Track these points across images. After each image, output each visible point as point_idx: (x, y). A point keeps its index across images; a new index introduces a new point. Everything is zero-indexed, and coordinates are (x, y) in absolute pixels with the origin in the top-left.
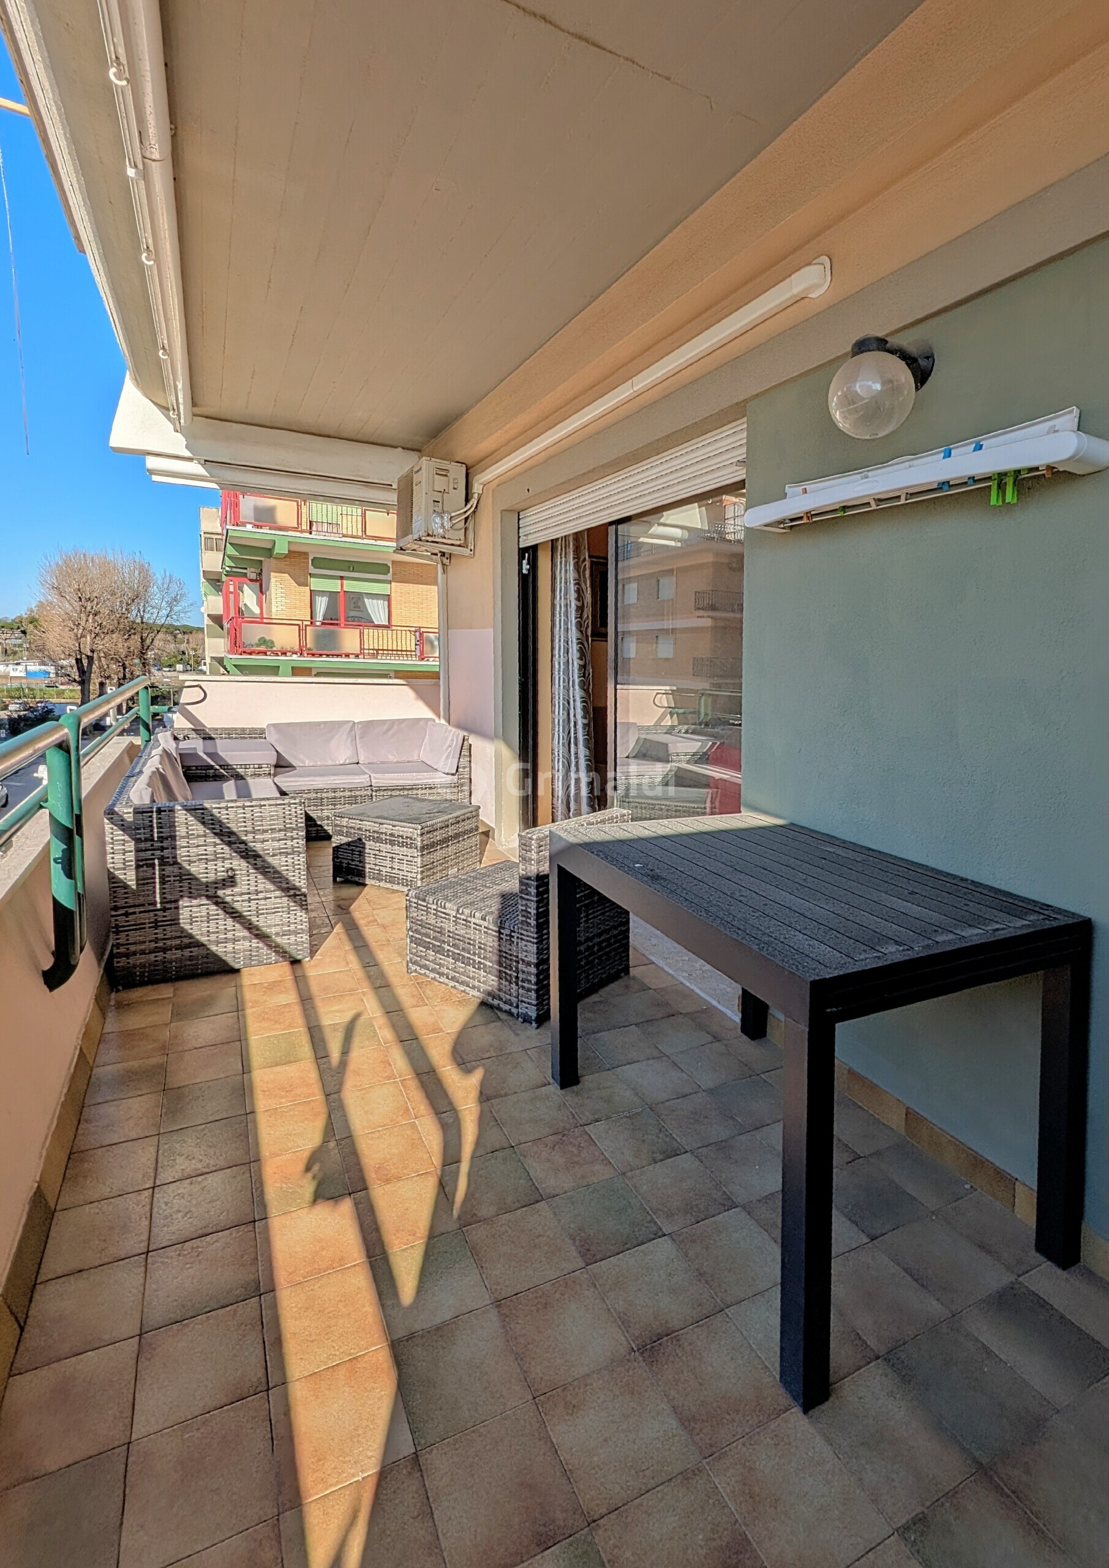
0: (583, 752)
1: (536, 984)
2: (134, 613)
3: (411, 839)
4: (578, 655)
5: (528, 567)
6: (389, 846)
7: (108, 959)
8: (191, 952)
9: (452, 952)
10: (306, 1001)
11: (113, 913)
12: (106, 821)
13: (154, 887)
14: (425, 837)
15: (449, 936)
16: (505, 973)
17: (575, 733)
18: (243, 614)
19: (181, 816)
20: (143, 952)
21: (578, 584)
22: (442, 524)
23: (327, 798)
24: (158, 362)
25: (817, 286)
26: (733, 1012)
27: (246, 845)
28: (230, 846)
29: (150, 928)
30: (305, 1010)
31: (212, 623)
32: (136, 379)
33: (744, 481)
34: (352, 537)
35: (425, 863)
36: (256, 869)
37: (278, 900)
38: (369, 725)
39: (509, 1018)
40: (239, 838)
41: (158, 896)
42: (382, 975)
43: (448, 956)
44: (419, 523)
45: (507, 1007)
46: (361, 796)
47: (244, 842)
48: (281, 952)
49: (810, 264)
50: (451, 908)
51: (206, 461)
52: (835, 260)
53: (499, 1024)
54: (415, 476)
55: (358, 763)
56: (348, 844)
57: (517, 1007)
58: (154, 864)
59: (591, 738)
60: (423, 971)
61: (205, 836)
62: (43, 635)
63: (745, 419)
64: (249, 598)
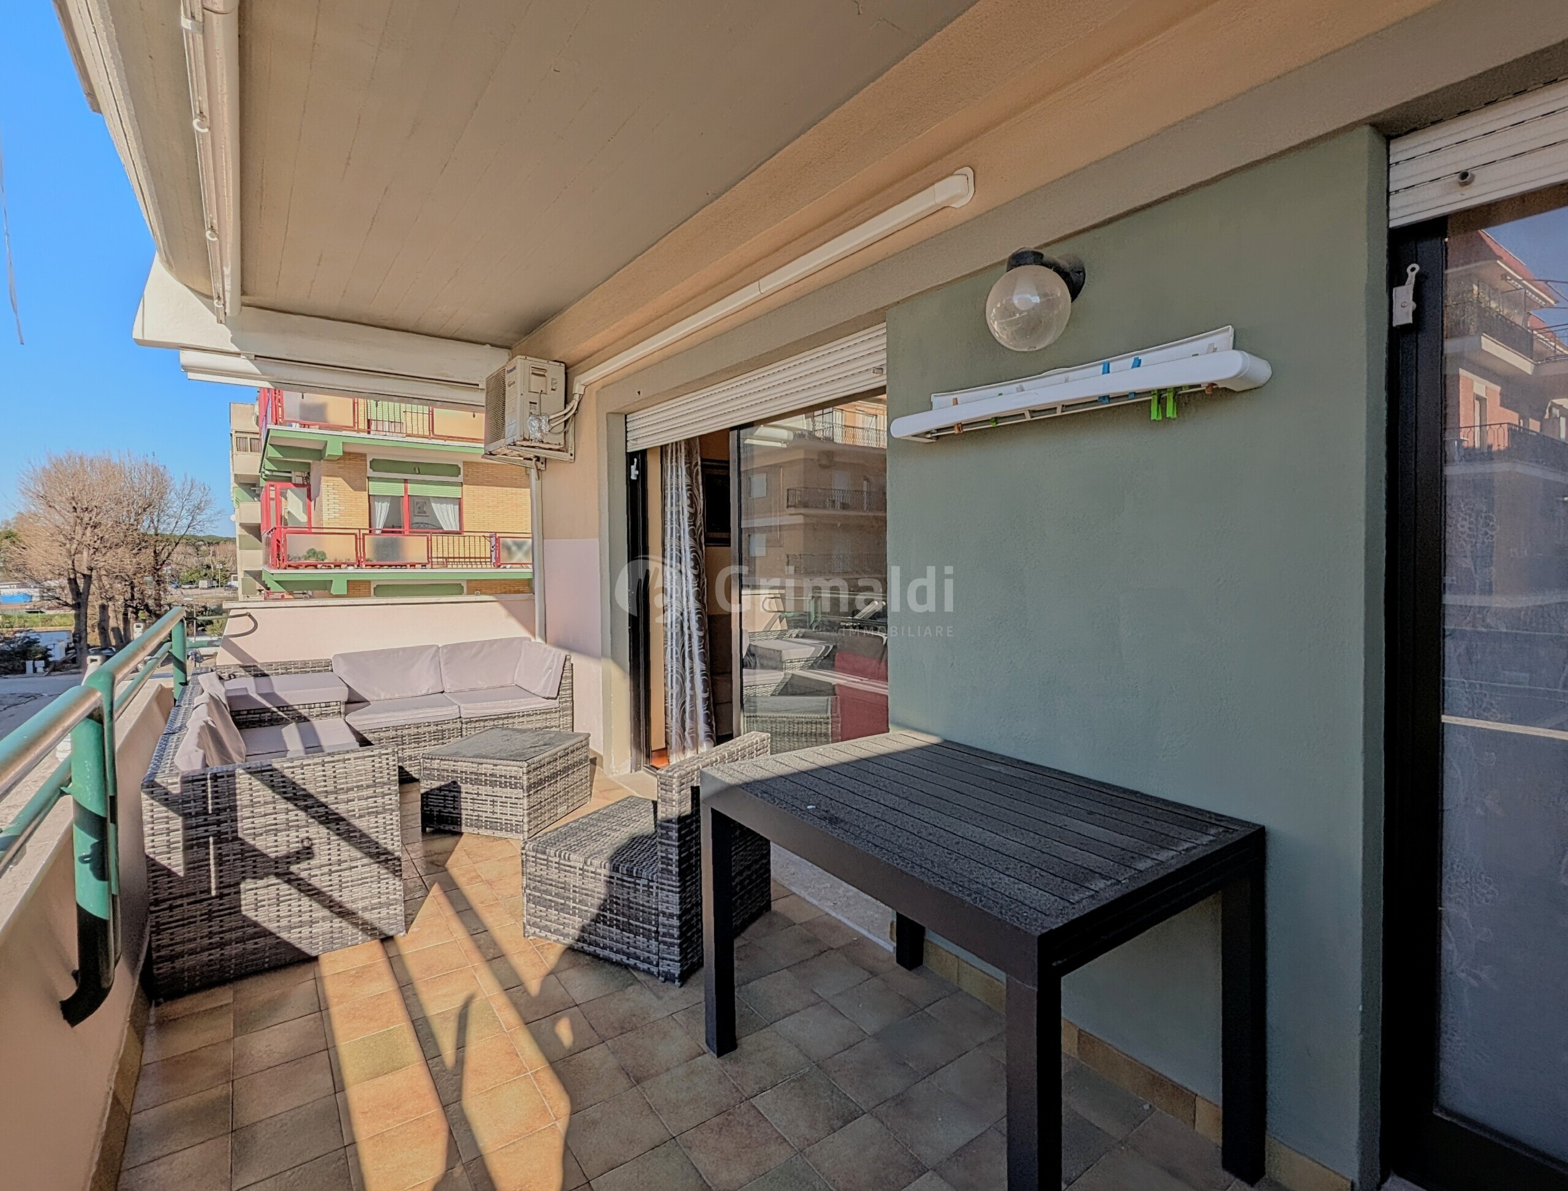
0: (699, 666)
1: (680, 937)
2: (146, 524)
3: (515, 778)
4: (693, 564)
5: (637, 473)
6: (488, 788)
7: (144, 965)
8: (256, 943)
9: (578, 909)
10: (406, 987)
11: (153, 908)
12: (144, 796)
13: (209, 871)
14: (532, 775)
15: (574, 891)
16: (643, 928)
17: (690, 647)
18: (286, 524)
19: (243, 780)
20: (192, 952)
21: (690, 490)
22: (540, 428)
23: (409, 735)
24: (204, 246)
25: (961, 196)
26: (885, 940)
27: (327, 807)
28: (306, 811)
29: (202, 920)
30: (405, 999)
31: (246, 533)
32: (168, 261)
33: (884, 387)
34: (418, 436)
35: (532, 804)
36: (338, 834)
37: (367, 869)
38: (455, 649)
39: (648, 978)
40: (317, 801)
41: (213, 880)
42: (494, 944)
43: (574, 914)
44: (513, 426)
45: (646, 966)
46: (449, 730)
47: (323, 805)
48: (369, 929)
49: (952, 174)
50: (577, 860)
51: (256, 356)
52: (978, 172)
53: (637, 987)
54: (507, 376)
55: (442, 692)
56: (440, 789)
57: (657, 965)
58: (208, 843)
59: (706, 651)
60: (543, 934)
61: (274, 802)
62: (24, 552)
63: (885, 324)
64: (293, 505)
